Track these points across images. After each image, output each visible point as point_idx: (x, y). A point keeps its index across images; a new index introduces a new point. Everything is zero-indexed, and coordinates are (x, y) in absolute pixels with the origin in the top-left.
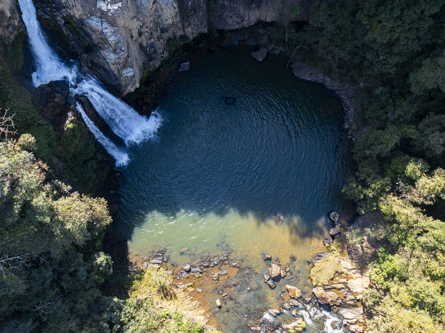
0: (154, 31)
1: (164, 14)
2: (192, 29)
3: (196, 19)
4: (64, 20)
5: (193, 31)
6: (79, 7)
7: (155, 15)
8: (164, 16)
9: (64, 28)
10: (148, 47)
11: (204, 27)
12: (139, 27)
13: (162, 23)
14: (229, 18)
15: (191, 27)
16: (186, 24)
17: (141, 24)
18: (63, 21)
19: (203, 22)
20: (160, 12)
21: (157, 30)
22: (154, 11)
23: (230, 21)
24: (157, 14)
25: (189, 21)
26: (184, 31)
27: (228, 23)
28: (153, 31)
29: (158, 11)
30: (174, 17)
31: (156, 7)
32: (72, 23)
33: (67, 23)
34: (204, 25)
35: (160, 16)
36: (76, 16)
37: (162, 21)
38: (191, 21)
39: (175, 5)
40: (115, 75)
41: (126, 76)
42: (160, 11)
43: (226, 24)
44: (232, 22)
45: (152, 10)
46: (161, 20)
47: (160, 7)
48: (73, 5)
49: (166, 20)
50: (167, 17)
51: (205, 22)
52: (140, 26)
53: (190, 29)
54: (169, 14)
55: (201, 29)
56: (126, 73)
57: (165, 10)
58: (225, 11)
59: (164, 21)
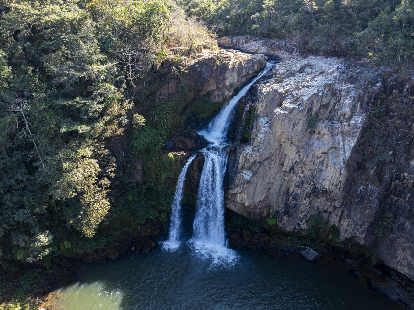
0: (307, 182)
1: (326, 171)
2: (348, 225)
3: (359, 215)
4: (250, 108)
5: (348, 228)
6: (264, 104)
7: (318, 167)
8: (325, 174)
9: (245, 114)
10: (291, 195)
11: (362, 232)
12: (294, 161)
13: (319, 179)
14: (401, 249)
15: (349, 222)
16: (346, 213)
17: (298, 161)
18: (248, 109)
19: (364, 224)
20: (324, 167)
21: (310, 184)
22: (320, 162)
23: (400, 255)
24: (320, 167)
25: (350, 211)
26: (340, 222)
27: (397, 258)
28: (305, 181)
29: (322, 165)
30: (334, 185)
31: (324, 159)
32: (252, 114)
33: (250, 112)
34: (363, 229)
35: (321, 171)
36: (258, 111)
37: (320, 177)
38: (353, 213)
39: (343, 171)
40: (238, 167)
41: (243, 176)
42: (325, 165)
43: (394, 257)
44: (403, 259)
45: (318, 160)
46: (319, 175)
47: (327, 162)
48: (262, 100)
49: (324, 180)
50: (327, 178)
51: (366, 225)
52: (296, 162)
53: (347, 223)
54: (330, 175)
55: (358, 233)
56: (245, 174)
57: (329, 168)
58: (401, 235)
59: (321, 179)
